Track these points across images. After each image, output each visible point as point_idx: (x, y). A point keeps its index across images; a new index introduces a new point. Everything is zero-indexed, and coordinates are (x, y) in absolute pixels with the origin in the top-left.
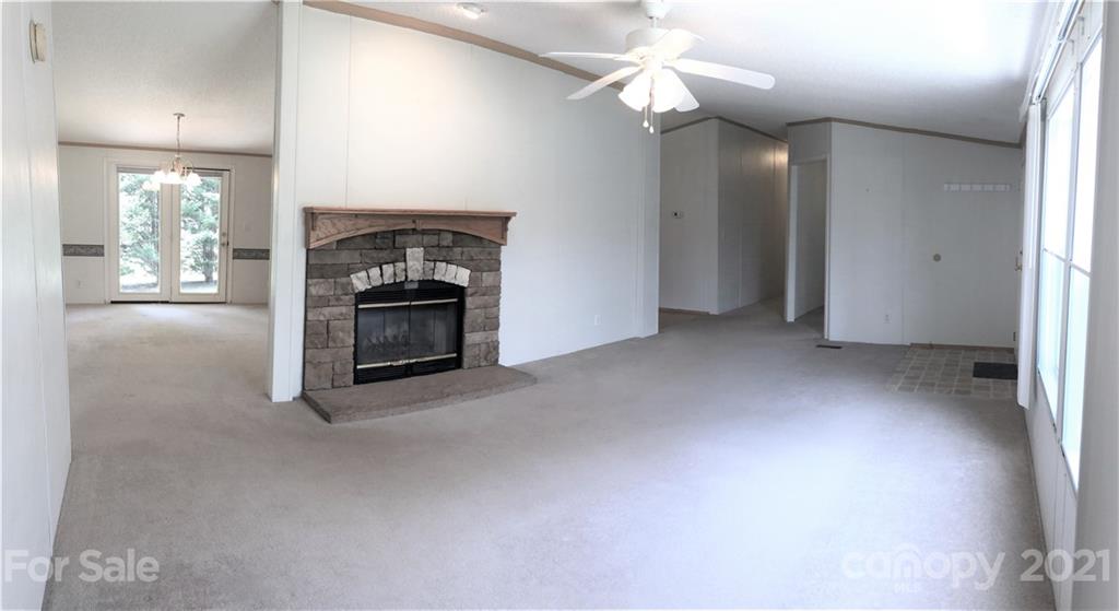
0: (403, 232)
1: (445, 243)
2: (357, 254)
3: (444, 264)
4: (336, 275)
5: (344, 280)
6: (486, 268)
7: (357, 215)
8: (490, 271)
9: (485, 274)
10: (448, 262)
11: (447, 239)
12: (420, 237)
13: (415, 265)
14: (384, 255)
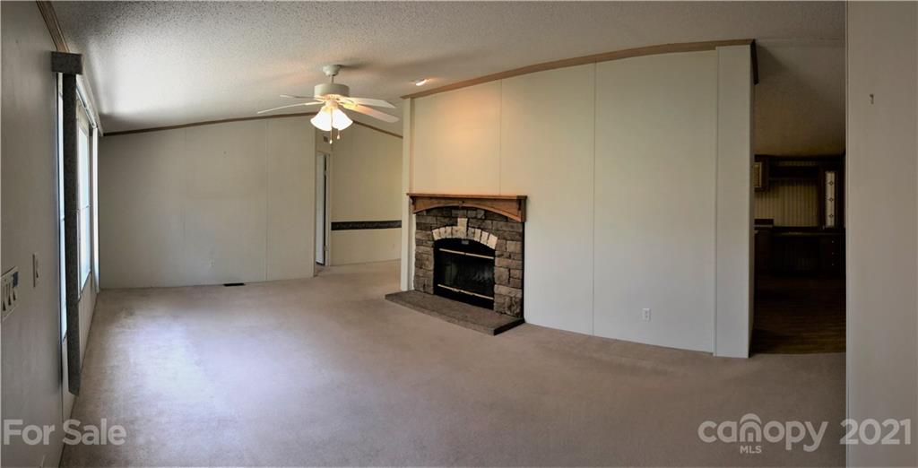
0: (456, 208)
1: (479, 216)
2: (434, 219)
3: (480, 231)
4: (426, 229)
5: (429, 232)
6: (509, 238)
7: (431, 197)
8: (513, 240)
9: (508, 242)
10: (482, 230)
11: (481, 214)
12: (465, 211)
13: (460, 230)
14: (446, 220)
